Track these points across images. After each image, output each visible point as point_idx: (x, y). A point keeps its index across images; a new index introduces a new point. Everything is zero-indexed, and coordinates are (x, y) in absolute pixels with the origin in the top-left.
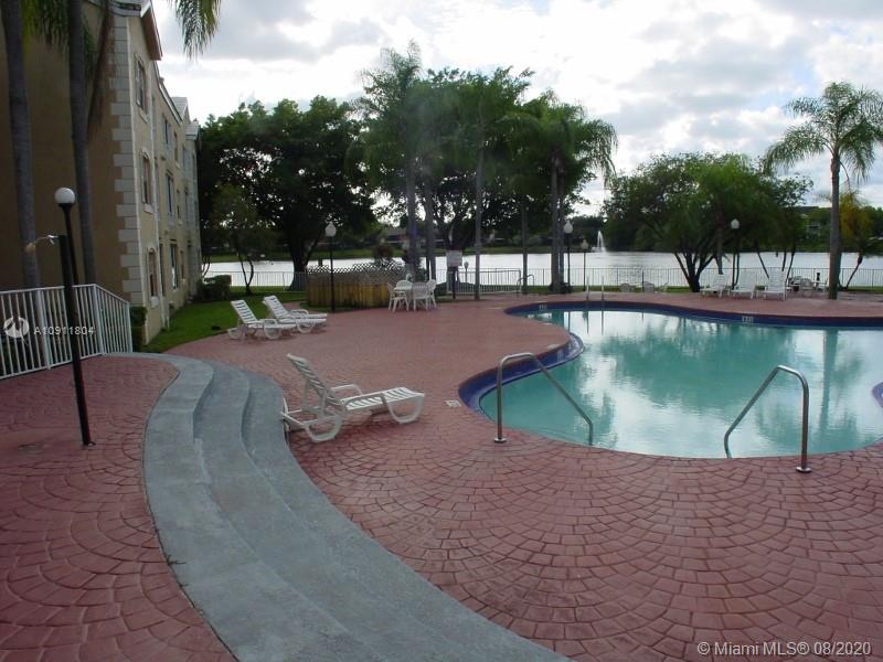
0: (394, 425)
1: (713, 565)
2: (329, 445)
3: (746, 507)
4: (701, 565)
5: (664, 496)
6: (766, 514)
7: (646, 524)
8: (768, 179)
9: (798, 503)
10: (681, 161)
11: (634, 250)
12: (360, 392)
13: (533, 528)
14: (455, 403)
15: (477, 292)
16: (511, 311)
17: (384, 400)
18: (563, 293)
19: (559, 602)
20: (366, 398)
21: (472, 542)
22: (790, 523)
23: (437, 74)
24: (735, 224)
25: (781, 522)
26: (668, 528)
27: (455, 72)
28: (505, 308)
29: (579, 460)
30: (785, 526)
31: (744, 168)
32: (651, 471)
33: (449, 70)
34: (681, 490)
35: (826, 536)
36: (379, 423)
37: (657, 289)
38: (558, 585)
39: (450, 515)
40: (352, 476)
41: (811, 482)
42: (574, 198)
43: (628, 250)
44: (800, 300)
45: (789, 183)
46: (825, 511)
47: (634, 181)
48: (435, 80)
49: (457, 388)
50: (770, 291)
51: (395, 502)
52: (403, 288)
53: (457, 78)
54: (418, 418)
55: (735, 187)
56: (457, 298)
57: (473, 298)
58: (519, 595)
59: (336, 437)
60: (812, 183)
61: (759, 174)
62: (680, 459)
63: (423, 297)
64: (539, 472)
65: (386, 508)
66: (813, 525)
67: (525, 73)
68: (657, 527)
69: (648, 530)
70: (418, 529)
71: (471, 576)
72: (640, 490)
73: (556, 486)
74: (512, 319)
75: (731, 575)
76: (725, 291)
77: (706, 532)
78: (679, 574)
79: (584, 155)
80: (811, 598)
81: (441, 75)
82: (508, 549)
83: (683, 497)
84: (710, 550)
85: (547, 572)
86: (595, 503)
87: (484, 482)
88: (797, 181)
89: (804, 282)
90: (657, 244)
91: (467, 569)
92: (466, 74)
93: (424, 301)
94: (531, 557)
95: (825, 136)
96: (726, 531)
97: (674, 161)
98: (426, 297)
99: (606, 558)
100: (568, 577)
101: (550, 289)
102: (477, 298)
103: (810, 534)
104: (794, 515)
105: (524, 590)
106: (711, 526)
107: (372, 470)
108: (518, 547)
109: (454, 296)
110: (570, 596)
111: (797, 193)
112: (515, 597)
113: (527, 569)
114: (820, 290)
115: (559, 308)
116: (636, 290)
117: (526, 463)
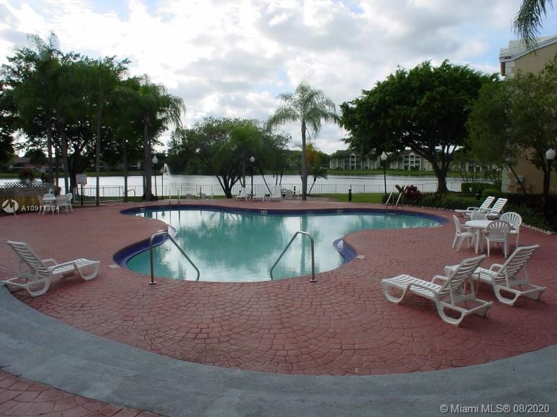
0: (83, 281)
1: (285, 325)
2: (43, 297)
3: (292, 299)
4: (281, 326)
5: (252, 300)
6: (302, 301)
7: (248, 313)
8: (268, 134)
9: (315, 295)
10: (220, 122)
11: (184, 174)
12: (56, 263)
13: (191, 323)
14: (114, 266)
15: (98, 201)
16: (125, 212)
17: (75, 266)
18: (152, 200)
19: (221, 353)
20: (61, 267)
21: (162, 334)
22: (314, 303)
23: (65, 55)
24: (252, 159)
25: (309, 303)
26: (259, 314)
27: (77, 56)
28: (120, 210)
29: (201, 288)
30: (312, 305)
31: (256, 127)
32: (241, 290)
33: (74, 54)
34: (259, 296)
35: (330, 306)
36: (71, 281)
37: (207, 197)
38: (216, 345)
39: (143, 323)
40: (71, 312)
41: (318, 286)
42: (155, 142)
43: (182, 174)
44: (287, 201)
45: (279, 137)
46: (327, 296)
47: (192, 132)
48: (64, 58)
49: (112, 258)
50: (273, 197)
51: (106, 321)
52: (48, 199)
53: (78, 60)
54: (97, 277)
55: (252, 138)
56: (84, 205)
57: (95, 205)
58: (198, 353)
59: (47, 292)
60: (291, 137)
61: (264, 131)
62: (253, 283)
63: (64, 205)
64: (182, 296)
65: (103, 325)
66: (323, 303)
67: (125, 61)
68: (254, 314)
69: (250, 315)
70: (128, 332)
71: (169, 349)
72: (239, 299)
73: (194, 302)
74: (126, 217)
75: (295, 328)
76: (248, 197)
77: (278, 312)
78: (272, 331)
79: (164, 115)
80: (331, 330)
81: (68, 56)
82: (183, 334)
83: (261, 299)
84: (283, 320)
85: (208, 341)
86: (219, 307)
87: (154, 304)
88: (283, 136)
89: (288, 192)
90: (199, 171)
91: (164, 347)
92: (85, 57)
93: (64, 207)
94: (197, 336)
95: (298, 113)
96: (286, 311)
97: (216, 121)
98: (65, 204)
99: (235, 330)
100: (220, 342)
101: (144, 198)
102: (98, 204)
103: (323, 306)
104: (314, 300)
105: (200, 351)
106: (279, 310)
107: (82, 307)
108: (187, 332)
109: (82, 203)
110: (225, 349)
111: (284, 142)
112: (197, 355)
113: (196, 341)
114: (297, 196)
115: (149, 210)
116: (195, 198)
117: (173, 293)
